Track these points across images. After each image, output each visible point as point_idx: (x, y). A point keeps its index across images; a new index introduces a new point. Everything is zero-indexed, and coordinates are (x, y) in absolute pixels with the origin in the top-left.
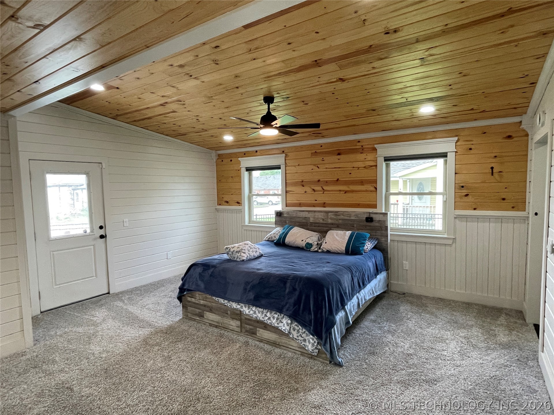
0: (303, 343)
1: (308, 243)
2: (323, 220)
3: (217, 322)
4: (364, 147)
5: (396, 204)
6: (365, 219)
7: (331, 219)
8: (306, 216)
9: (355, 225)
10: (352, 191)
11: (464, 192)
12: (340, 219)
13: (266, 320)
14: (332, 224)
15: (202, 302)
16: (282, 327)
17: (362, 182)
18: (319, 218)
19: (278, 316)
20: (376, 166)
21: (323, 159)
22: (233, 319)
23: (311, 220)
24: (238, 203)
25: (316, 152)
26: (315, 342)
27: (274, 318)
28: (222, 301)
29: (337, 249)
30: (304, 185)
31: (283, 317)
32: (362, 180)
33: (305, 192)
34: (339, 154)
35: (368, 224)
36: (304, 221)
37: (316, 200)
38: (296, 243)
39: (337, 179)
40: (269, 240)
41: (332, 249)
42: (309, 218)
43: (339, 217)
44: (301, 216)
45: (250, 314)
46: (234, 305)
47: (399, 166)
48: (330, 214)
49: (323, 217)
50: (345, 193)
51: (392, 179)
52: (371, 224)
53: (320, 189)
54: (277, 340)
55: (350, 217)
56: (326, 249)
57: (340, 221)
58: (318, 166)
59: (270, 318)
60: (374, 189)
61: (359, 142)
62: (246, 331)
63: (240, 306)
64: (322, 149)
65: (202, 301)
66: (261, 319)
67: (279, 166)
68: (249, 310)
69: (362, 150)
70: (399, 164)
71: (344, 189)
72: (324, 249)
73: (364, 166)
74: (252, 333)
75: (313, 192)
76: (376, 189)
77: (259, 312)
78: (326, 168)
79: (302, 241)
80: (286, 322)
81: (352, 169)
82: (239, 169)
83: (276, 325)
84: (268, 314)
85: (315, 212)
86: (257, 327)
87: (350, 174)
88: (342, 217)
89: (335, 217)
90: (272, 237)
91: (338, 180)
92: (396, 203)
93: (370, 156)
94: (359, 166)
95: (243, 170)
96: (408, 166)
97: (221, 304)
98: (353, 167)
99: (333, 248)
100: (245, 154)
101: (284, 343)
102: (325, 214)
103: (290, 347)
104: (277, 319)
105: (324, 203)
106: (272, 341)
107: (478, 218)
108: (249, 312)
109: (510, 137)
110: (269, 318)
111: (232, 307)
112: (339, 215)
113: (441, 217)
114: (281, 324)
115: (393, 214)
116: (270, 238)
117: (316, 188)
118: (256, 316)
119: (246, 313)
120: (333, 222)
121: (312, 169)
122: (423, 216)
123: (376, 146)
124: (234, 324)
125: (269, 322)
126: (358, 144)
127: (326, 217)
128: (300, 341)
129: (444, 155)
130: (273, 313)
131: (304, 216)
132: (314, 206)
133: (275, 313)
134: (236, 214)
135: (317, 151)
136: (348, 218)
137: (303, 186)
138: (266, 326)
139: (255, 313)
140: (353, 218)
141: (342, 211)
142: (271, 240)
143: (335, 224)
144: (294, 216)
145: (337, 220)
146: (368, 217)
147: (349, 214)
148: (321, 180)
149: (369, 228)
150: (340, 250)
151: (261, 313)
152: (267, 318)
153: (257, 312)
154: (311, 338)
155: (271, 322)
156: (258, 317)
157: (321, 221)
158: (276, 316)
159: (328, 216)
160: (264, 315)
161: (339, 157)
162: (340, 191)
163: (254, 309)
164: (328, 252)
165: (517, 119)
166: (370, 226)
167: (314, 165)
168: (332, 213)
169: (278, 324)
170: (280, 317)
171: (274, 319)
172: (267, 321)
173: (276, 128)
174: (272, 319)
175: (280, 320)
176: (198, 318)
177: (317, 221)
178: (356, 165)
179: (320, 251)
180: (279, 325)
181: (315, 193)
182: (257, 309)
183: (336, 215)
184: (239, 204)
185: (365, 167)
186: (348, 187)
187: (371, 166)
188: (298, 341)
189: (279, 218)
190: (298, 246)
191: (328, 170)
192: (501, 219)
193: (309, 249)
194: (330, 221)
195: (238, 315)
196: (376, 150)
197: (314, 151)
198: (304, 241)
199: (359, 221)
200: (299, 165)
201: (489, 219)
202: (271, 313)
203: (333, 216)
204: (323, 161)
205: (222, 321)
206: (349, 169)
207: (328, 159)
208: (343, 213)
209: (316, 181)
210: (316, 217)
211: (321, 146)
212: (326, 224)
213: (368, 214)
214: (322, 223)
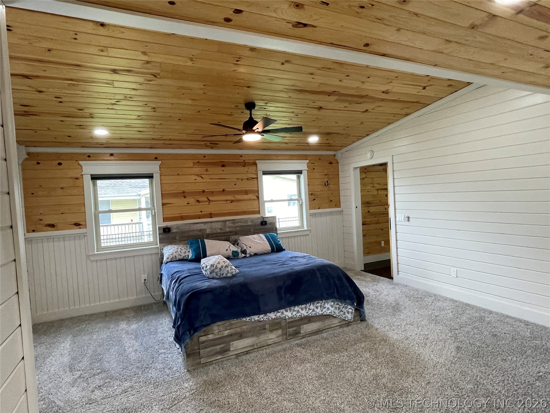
0: (344, 316)
1: (233, 251)
2: (221, 229)
3: (251, 346)
4: (246, 161)
5: (130, 224)
6: (259, 223)
7: (229, 227)
8: (202, 228)
9: (252, 230)
10: (238, 201)
11: (313, 197)
12: (238, 226)
13: (311, 313)
14: (231, 232)
15: (226, 333)
16: (326, 312)
17: (246, 192)
18: (217, 228)
19: (321, 303)
20: (257, 178)
21: (207, 169)
22: (271, 331)
23: (208, 231)
24: (77, 225)
25: (198, 162)
26: (353, 310)
27: (317, 308)
28: (256, 318)
29: (263, 250)
31: (325, 303)
32: (246, 190)
33: (188, 204)
34: (223, 166)
35: (262, 227)
36: (199, 233)
37: (201, 212)
39: (222, 190)
40: (172, 260)
41: (260, 252)
42: (205, 230)
43: (237, 225)
44: (195, 229)
45: (294, 316)
46: (272, 315)
48: (227, 223)
49: (220, 227)
50: (232, 202)
52: (266, 227)
53: (206, 199)
54: (321, 326)
55: (247, 223)
56: (253, 253)
57: (238, 228)
58: (202, 176)
59: (314, 309)
60: (257, 198)
61: (241, 156)
62: (290, 335)
63: (280, 313)
64: (205, 160)
66: (306, 314)
67: (151, 175)
68: (291, 312)
69: (245, 164)
71: (229, 199)
72: (252, 254)
73: (247, 178)
74: (296, 333)
75: (198, 204)
76: (258, 198)
77: (302, 310)
78: (211, 179)
79: (227, 250)
80: (330, 305)
81: (237, 180)
82: (78, 176)
83: (321, 313)
84: (312, 307)
85: (211, 222)
86: (300, 325)
87: (235, 184)
88: (240, 224)
89: (233, 225)
90: (176, 256)
91: (224, 190)
92: (131, 222)
93: (252, 169)
94: (243, 178)
95: (87, 179)
98: (238, 179)
100: (89, 157)
101: (328, 325)
102: (222, 223)
103: (332, 326)
104: (321, 306)
105: (211, 214)
106: (316, 330)
107: (321, 214)
108: (292, 314)
109: (331, 163)
111: (270, 319)
112: (236, 223)
114: (324, 310)
116: (173, 257)
117: (201, 199)
118: (300, 314)
119: (288, 316)
120: (231, 230)
121: (195, 180)
123: (257, 161)
124: (273, 337)
125: (314, 313)
126: (241, 158)
127: (224, 226)
128: (341, 316)
129: (300, 172)
130: (316, 304)
131: (199, 229)
132: (199, 218)
133: (317, 303)
135: (200, 161)
136: (245, 224)
137: (185, 197)
138: (309, 319)
139: (298, 312)
140: (249, 224)
142: (175, 260)
143: (233, 232)
144: (187, 229)
145: (235, 227)
146: (262, 221)
147: (246, 221)
148: (205, 191)
151: (304, 309)
152: (312, 310)
153: (300, 310)
154: (350, 309)
156: (302, 315)
157: (219, 231)
158: (319, 305)
159: (225, 225)
160: (308, 309)
161: (223, 168)
162: (226, 200)
163: (296, 308)
165: (332, 153)
166: (264, 229)
167: (197, 175)
168: (230, 222)
169: (322, 311)
170: (322, 304)
172: (312, 313)
174: (315, 309)
175: (323, 307)
176: (219, 357)
177: (215, 232)
178: (239, 176)
179: (248, 256)
180: (323, 312)
181: (199, 204)
182: (299, 307)
183: (234, 223)
184: (80, 226)
185: (247, 179)
186: (234, 197)
187: (253, 178)
188: (339, 317)
189: (166, 236)
191: (212, 180)
193: (236, 256)
194: (228, 230)
195: (276, 325)
196: (255, 164)
197: (197, 161)
198: (229, 250)
199: (255, 225)
200: (178, 174)
201: (326, 214)
202: (313, 304)
203: (231, 225)
204: (208, 171)
205: (257, 341)
206: (234, 180)
207: (213, 170)
208: (240, 221)
209: (200, 191)
210: (213, 227)
211: (205, 157)
212: (224, 233)
213: (262, 219)
214: (219, 233)
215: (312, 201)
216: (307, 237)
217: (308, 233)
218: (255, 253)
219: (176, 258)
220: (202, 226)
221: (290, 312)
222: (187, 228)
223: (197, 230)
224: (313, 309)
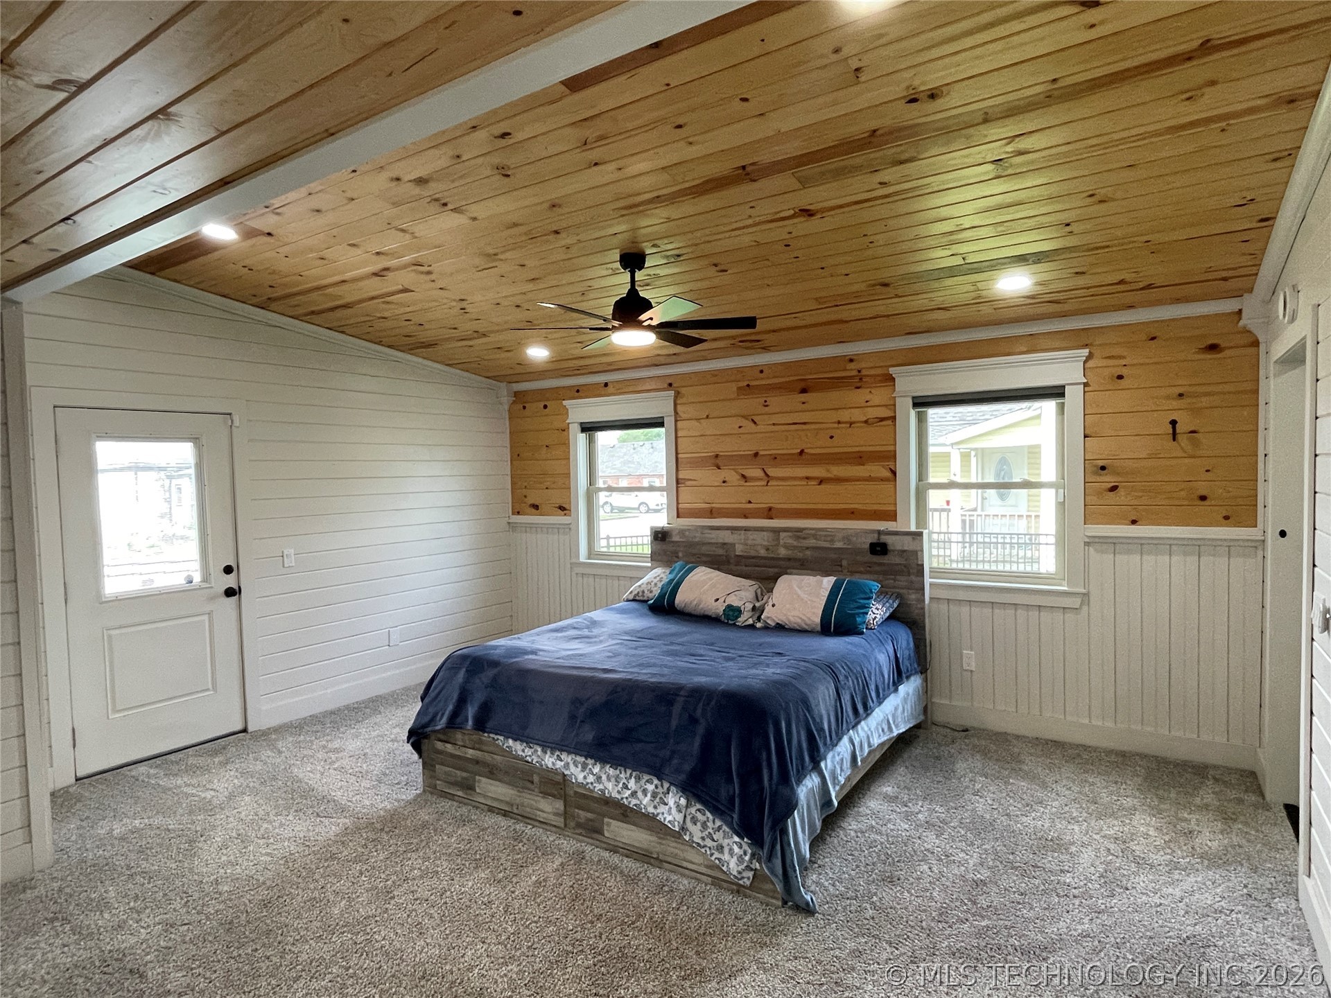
0: (717, 855)
1: (730, 607)
2: (768, 549)
3: (507, 803)
4: (864, 372)
5: (943, 510)
6: (867, 546)
7: (786, 547)
8: (726, 541)
9: (844, 563)
10: (838, 480)
11: (1109, 479)
12: (807, 548)
13: (627, 798)
14: (789, 559)
15: (470, 753)
16: (665, 815)
17: (860, 458)
18: (758, 545)
19: (656, 787)
20: (894, 418)
21: (766, 401)
22: (545, 794)
23: (739, 550)
24: (562, 508)
25: (748, 385)
26: (745, 853)
27: (645, 792)
28: (518, 748)
29: (799, 621)
30: (720, 464)
31: (668, 790)
32: (859, 452)
33: (724, 482)
34: (804, 391)
35: (876, 559)
36: (721, 552)
37: (750, 502)
38: (701, 606)
39: (799, 451)
40: (637, 598)
41: (789, 621)
42: (734, 545)
43: (805, 543)
44: (713, 541)
45: (588, 783)
46: (549, 760)
47: (951, 419)
48: (783, 535)
49: (766, 543)
50: (821, 483)
51: (931, 450)
52: (886, 559)
53: (761, 474)
54: (654, 847)
55: (832, 541)
56: (773, 621)
57: (808, 553)
58: (756, 418)
59: (636, 792)
60: (889, 474)
61: (851, 360)
62: (579, 825)
63: (562, 763)
64: (762, 379)
65: (471, 751)
66: (615, 795)
67: (660, 421)
68: (585, 773)
69: (859, 382)
70: (951, 414)
71: (816, 475)
72: (769, 622)
73: (865, 419)
74: (593, 830)
75: (742, 483)
76: (894, 473)
77: (609, 779)
78: (774, 424)
79: (717, 600)
80: (675, 802)
81: (836, 425)
82: (563, 426)
83: (651, 810)
84: (632, 784)
85: (746, 529)
86: (604, 816)
87: (831, 437)
88: (812, 542)
89: (795, 543)
90: (643, 592)
91: (802, 452)
92: (946, 507)
93: (878, 396)
94: (853, 419)
95: (574, 429)
96: (971, 418)
97: (517, 757)
98: (839, 422)
99: (792, 619)
100: (578, 392)
101: (672, 855)
102: (771, 534)
103: (685, 864)
104: (654, 795)
105: (770, 509)
106: (641, 849)
107: (1142, 545)
108: (585, 778)
109: (1213, 348)
110: (634, 794)
111: (544, 766)
112: (804, 538)
113: (1052, 540)
114: (662, 809)
115: (939, 533)
116: (638, 593)
117: (748, 473)
118: (601, 787)
119: (576, 779)
120: (790, 553)
121: (740, 427)
122: (1011, 538)
123: (892, 370)
124: (548, 808)
125: (634, 802)
126: (852, 366)
127: (774, 543)
128: (708, 850)
129: (1056, 392)
130: (644, 780)
131: (721, 541)
132: (746, 517)
133: (647, 781)
134: (556, 536)
135: (752, 383)
136: (827, 545)
137: (719, 467)
138: (626, 813)
139: (599, 779)
140: (839, 545)
141: (811, 529)
142: (641, 598)
143: (795, 560)
144: (697, 540)
145: (800, 549)
146: (875, 541)
147: (830, 535)
148: (761, 453)
149: (877, 568)
150: (809, 622)
151: (613, 779)
152: (629, 792)
153: (604, 777)
154: (736, 843)
155: (639, 802)
156: (607, 791)
157: (763, 553)
158: (651, 787)
159: (778, 539)
160: (621, 785)
161: (803, 397)
162: (807, 478)
163: (596, 770)
164: (780, 628)
165: (1218, 307)
166: (880, 564)
167: (745, 417)
168: (789, 534)
169: (655, 807)
170: (660, 790)
171: (646, 796)
172: (630, 799)
173: (650, 328)
174: (640, 794)
175: (661, 798)
176: (460, 793)
177: (753, 553)
178: (845, 415)
179: (759, 625)
180: (658, 811)
181: (747, 484)
182: (603, 770)
183: (798, 538)
184: (565, 512)
185: (866, 422)
186: (827, 470)
187: (882, 419)
188: (703, 850)
189: (659, 546)
190: (706, 613)
191: (776, 428)
192: (1197, 547)
193: (732, 620)
194: (783, 552)
195: (556, 785)
196: (892, 379)
197: (745, 384)
198: (721, 600)
199: (857, 551)
200: (707, 417)
201: (1169, 546)
202: (638, 779)
203: (790, 541)
204: (767, 406)
205: (518, 800)
206: (827, 426)
207: (777, 402)
208: (816, 534)
209: (748, 455)
210: (750, 542)
211: (762, 372)
212: (773, 559)
213: (876, 535)
214: (765, 558)
215: (1099, 494)
216: (1069, 616)
217: (1076, 602)
218: (778, 624)
219: (644, 596)
220: (726, 537)
221: (583, 771)
222: (698, 537)
223: (717, 543)
224: (633, 789)
